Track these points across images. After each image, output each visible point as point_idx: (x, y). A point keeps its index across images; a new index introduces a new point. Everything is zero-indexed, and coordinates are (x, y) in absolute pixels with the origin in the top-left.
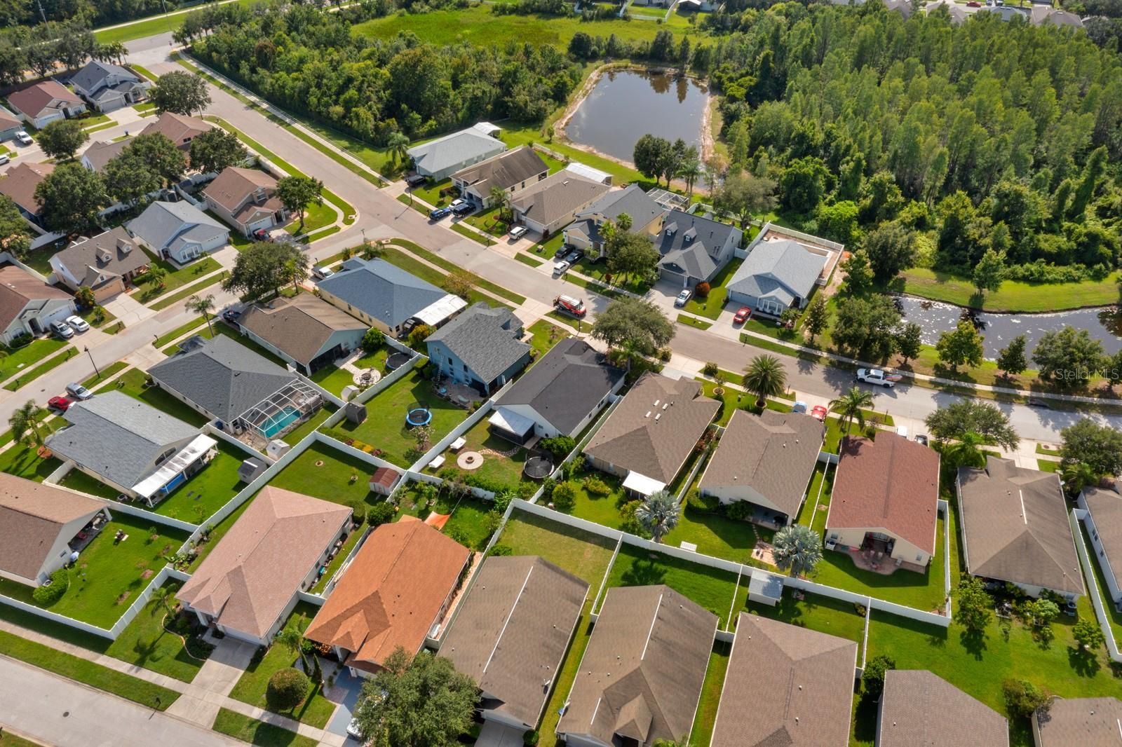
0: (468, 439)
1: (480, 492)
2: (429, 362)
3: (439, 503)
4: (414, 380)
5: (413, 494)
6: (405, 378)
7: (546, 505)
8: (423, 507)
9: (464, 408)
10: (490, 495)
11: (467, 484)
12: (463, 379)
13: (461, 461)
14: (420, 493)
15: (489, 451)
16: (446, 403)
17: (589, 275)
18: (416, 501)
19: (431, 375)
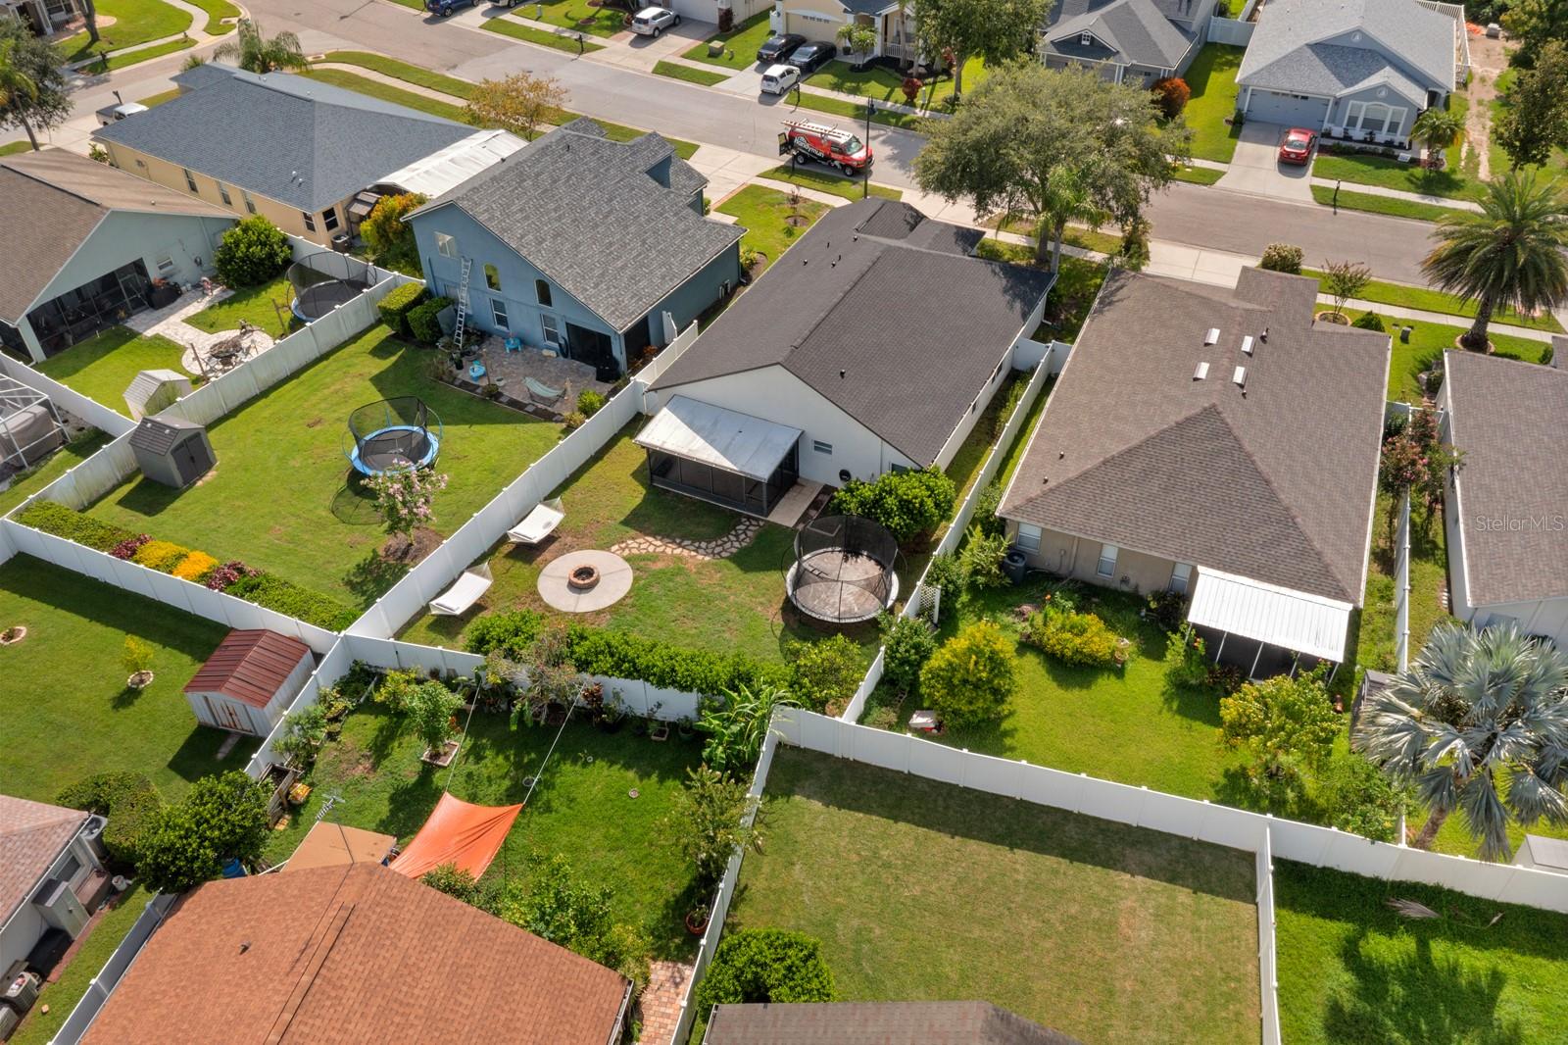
0: (568, 509)
1: (638, 696)
2: (426, 295)
3: (476, 753)
4: (380, 351)
5: (368, 726)
6: (352, 348)
7: (902, 724)
8: (410, 775)
9: (548, 417)
10: (678, 704)
11: (583, 665)
12: (537, 333)
13: (553, 583)
14: (396, 716)
15: (650, 545)
16: (490, 406)
17: (854, 91)
18: (380, 750)
19: (435, 330)
